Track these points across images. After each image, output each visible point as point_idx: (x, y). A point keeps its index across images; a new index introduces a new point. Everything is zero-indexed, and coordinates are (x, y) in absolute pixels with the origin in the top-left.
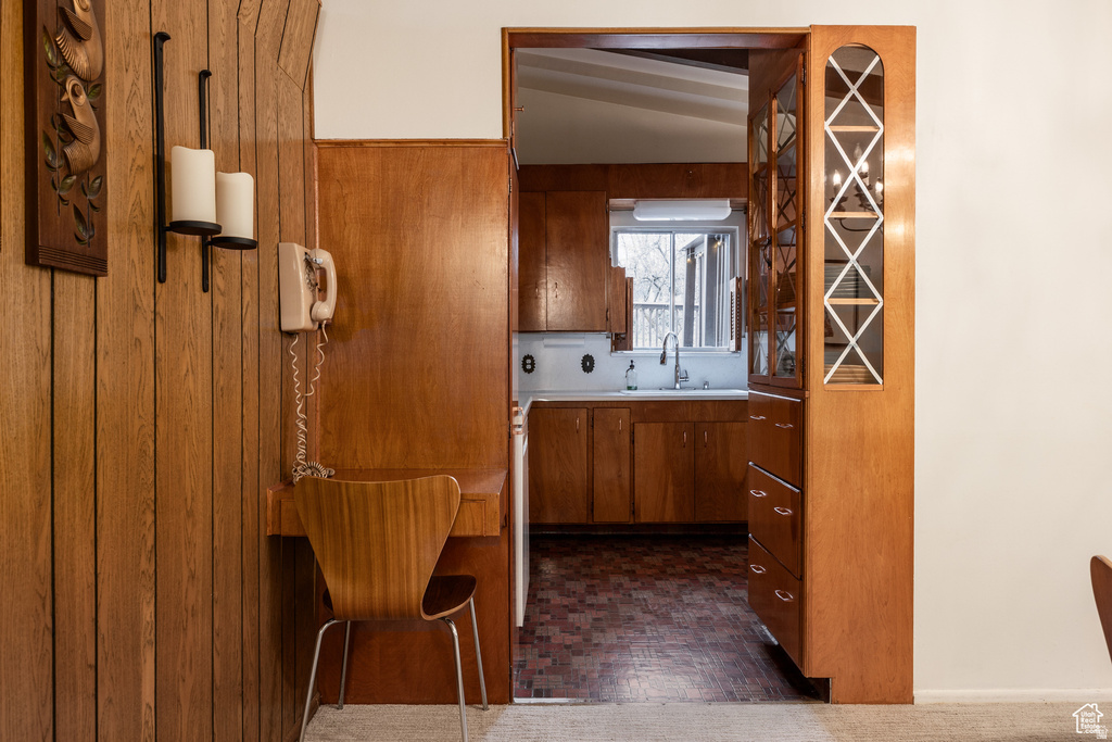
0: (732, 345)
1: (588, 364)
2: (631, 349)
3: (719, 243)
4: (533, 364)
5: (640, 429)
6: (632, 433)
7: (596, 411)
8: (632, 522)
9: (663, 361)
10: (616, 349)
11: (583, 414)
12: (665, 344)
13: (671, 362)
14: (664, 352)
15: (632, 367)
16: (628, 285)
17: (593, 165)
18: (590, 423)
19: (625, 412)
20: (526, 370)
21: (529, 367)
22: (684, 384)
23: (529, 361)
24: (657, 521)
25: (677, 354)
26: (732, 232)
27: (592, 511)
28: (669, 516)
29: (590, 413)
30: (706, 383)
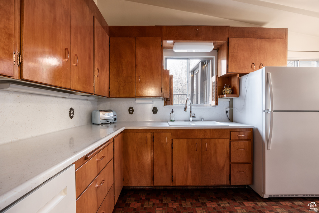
0: (214, 103)
1: (155, 110)
2: (172, 105)
3: (205, 65)
4: (133, 111)
5: (176, 142)
6: (172, 144)
7: (155, 134)
8: (172, 185)
9: (185, 109)
10: (166, 105)
11: (149, 135)
12: (186, 102)
13: (188, 110)
14: (186, 106)
15: (172, 112)
16: (171, 78)
17: (156, 26)
18: (152, 139)
19: (169, 134)
20: (130, 113)
21: (131, 112)
22: (193, 119)
23: (131, 109)
24: (183, 185)
25: (191, 106)
26: (212, 59)
27: (153, 180)
28: (190, 182)
29: (152, 135)
30: (202, 118)
